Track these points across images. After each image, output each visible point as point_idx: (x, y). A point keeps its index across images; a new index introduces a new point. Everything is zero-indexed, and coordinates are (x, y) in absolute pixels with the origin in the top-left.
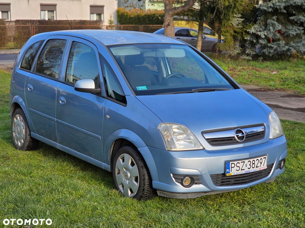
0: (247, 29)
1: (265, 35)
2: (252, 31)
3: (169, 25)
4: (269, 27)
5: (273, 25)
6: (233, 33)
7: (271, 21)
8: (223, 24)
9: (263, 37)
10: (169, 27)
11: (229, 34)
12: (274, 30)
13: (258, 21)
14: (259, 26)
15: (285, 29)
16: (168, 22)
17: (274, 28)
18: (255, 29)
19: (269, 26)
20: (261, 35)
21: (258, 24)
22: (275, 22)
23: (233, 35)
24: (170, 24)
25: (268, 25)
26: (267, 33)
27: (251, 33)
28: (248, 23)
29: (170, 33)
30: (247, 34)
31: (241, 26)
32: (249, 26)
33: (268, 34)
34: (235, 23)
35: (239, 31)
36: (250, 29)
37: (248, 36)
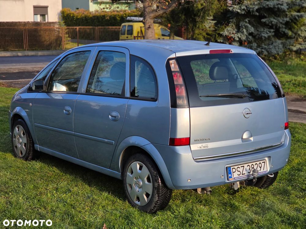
0: (220, 31)
1: (238, 37)
2: (225, 33)
3: (149, 28)
4: (242, 30)
5: (246, 27)
6: (206, 36)
7: (243, 23)
8: (197, 26)
9: (237, 39)
10: (150, 30)
11: (202, 36)
12: (247, 33)
13: (230, 23)
14: (232, 28)
15: (256, 31)
16: (149, 24)
17: (247, 31)
18: (228, 32)
19: (242, 28)
20: (235, 38)
21: (231, 26)
22: (248, 25)
23: (206, 37)
24: (151, 26)
25: (240, 28)
26: (241, 35)
27: (224, 36)
28: (219, 25)
29: (151, 36)
30: (219, 37)
31: (213, 28)
32: (222, 28)
33: (242, 37)
34: (208, 26)
35: (211, 33)
36: (223, 32)
37: (221, 38)
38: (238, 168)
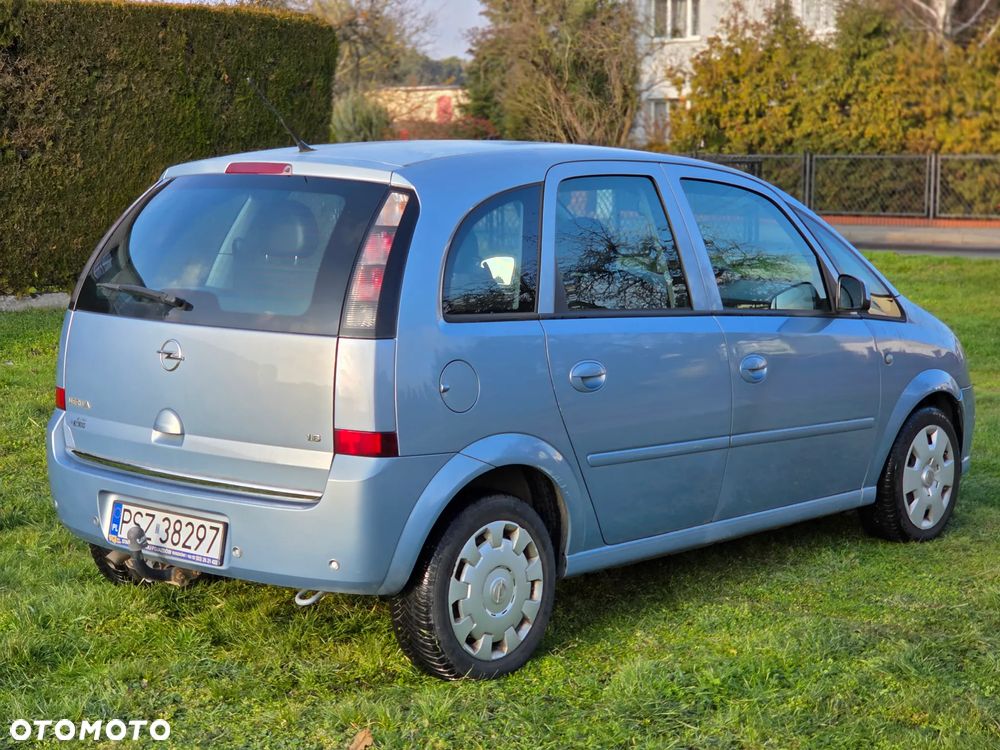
38: (139, 516)
